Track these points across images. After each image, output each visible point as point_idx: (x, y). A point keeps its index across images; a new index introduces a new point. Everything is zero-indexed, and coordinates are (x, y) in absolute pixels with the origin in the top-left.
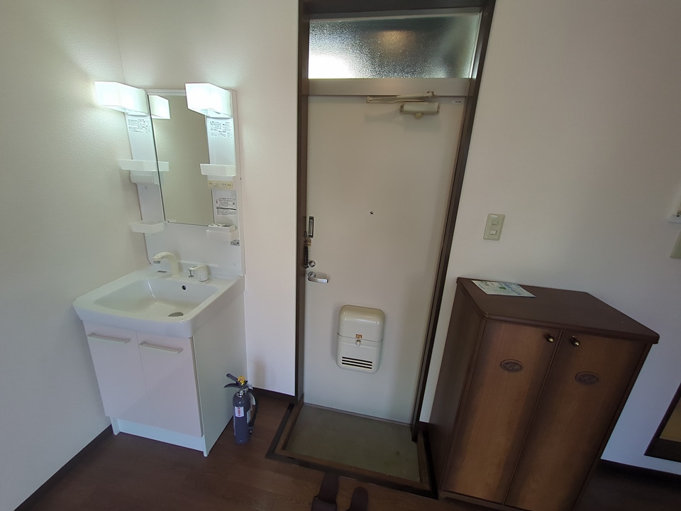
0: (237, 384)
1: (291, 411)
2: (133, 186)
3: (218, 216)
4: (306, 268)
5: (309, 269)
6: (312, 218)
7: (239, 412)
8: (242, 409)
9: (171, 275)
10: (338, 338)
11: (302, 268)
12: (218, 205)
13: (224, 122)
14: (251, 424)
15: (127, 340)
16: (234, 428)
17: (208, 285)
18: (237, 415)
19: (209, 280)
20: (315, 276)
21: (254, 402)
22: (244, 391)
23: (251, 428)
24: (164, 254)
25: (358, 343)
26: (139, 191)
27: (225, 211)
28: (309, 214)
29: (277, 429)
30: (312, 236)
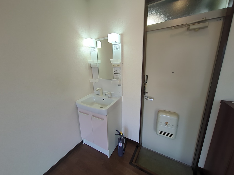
0: (120, 134)
1: (138, 148)
2: (91, 68)
3: (115, 76)
4: (144, 94)
5: (145, 95)
6: (147, 76)
7: (120, 145)
8: (121, 143)
9: (100, 95)
10: (157, 123)
11: (143, 95)
12: (115, 73)
13: (118, 45)
14: (124, 150)
15: (88, 114)
16: (118, 150)
17: (111, 99)
18: (119, 146)
19: (111, 97)
20: (148, 98)
21: (125, 142)
22: (122, 137)
23: (124, 151)
24: (99, 88)
25: (167, 126)
26: (93, 70)
27: (117, 74)
28: (146, 75)
29: (133, 154)
30: (147, 83)
